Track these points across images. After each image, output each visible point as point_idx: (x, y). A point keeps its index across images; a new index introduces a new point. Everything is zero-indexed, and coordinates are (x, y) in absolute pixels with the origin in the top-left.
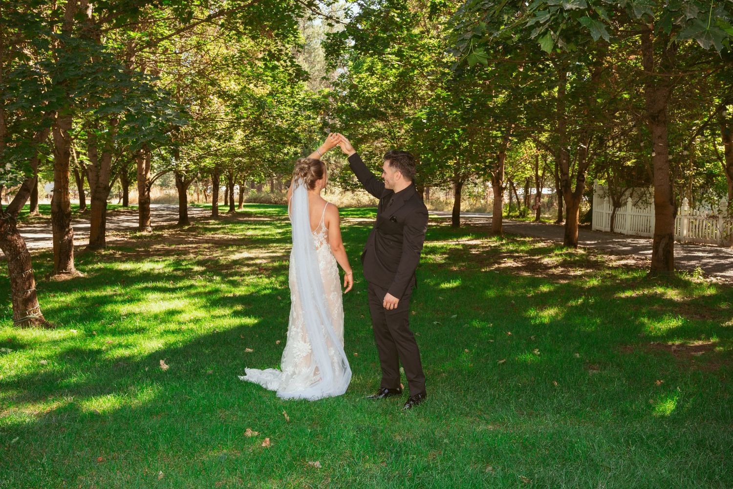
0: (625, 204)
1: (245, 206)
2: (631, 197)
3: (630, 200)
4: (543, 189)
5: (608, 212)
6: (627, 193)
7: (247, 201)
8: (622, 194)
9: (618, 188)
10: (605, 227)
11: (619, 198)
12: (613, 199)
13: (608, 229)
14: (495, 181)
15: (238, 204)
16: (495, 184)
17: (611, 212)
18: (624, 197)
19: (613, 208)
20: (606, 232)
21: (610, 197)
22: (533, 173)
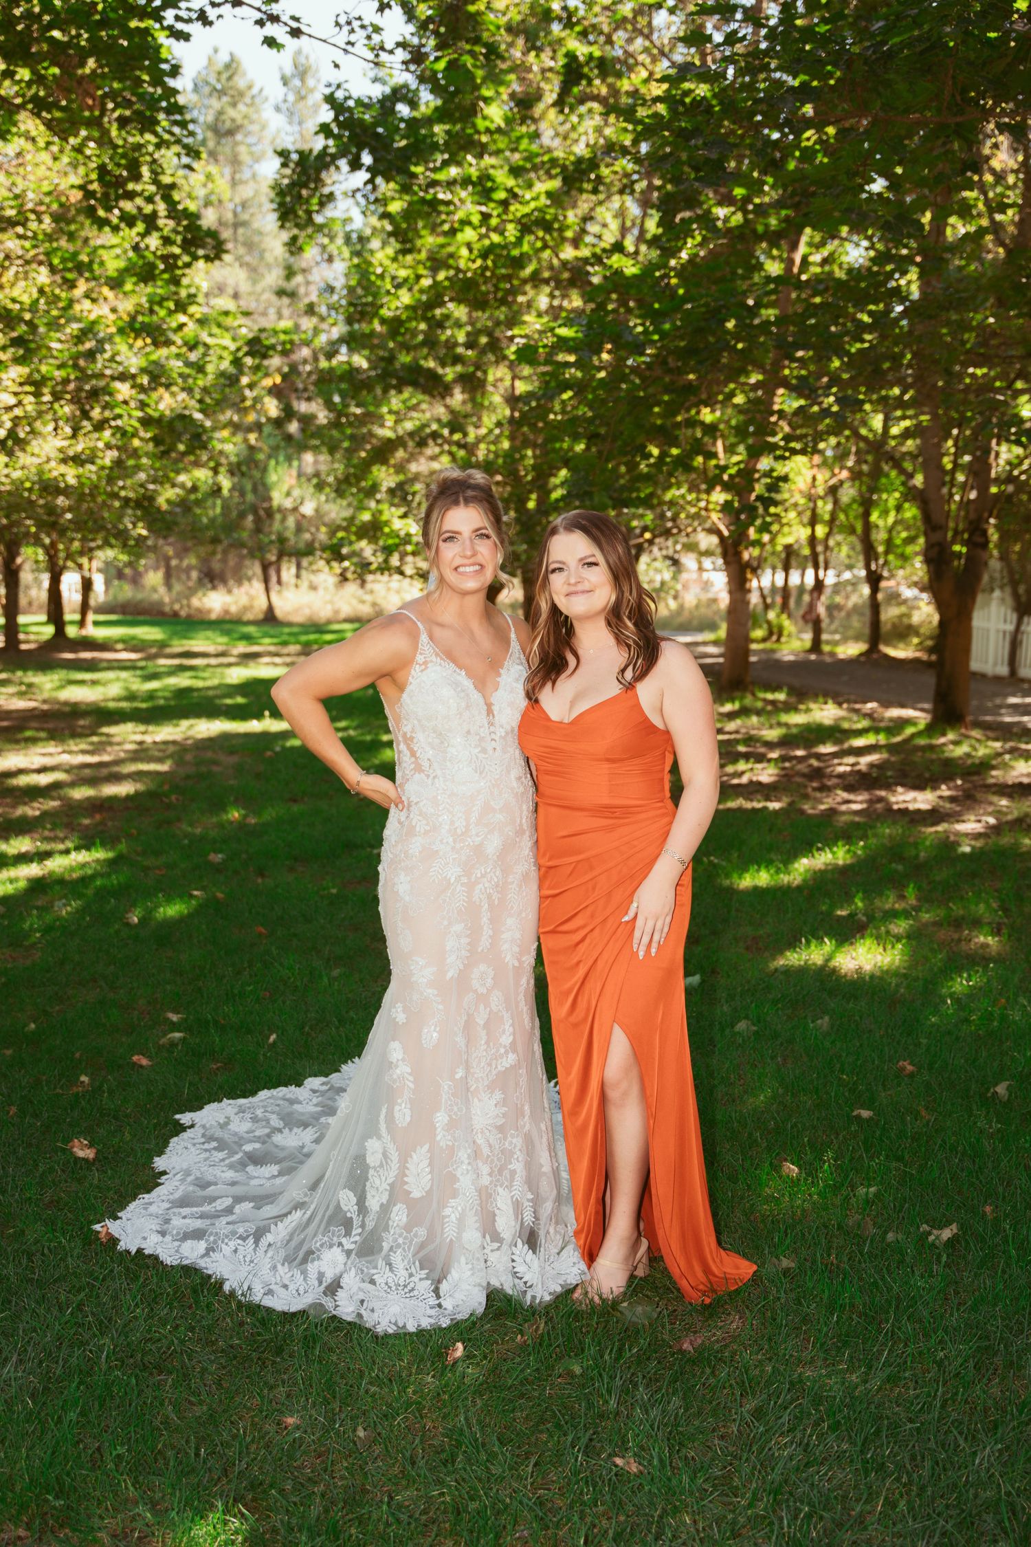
1: (96, 623)
5: (1002, 626)
7: (100, 610)
10: (995, 664)
12: (1016, 595)
13: (1003, 670)
14: (731, 551)
15: (77, 617)
16: (730, 558)
17: (1010, 627)
19: (1015, 617)
20: (998, 679)
21: (1007, 588)
22: (804, 533)
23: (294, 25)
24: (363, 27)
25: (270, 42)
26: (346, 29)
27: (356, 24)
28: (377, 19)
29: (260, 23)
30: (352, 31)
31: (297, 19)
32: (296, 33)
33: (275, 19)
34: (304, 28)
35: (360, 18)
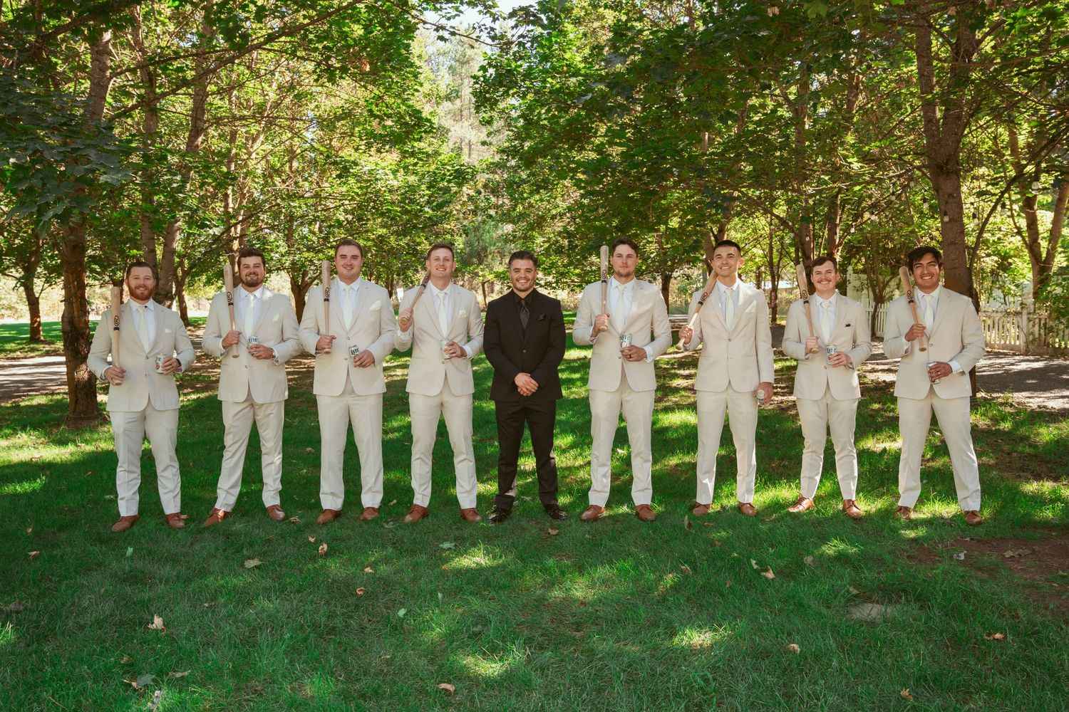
0: (891, 298)
2: (898, 288)
3: (897, 293)
4: (780, 282)
6: (893, 283)
8: (886, 285)
9: (880, 277)
11: (881, 291)
12: (874, 292)
17: (872, 310)
18: (888, 290)
19: (873, 304)
21: (870, 289)
22: (767, 260)
23: (452, 30)
24: (486, 29)
25: (441, 38)
26: (478, 30)
27: (483, 27)
28: (493, 25)
29: (437, 30)
30: (482, 30)
31: (454, 28)
32: (453, 34)
33: (443, 28)
34: (457, 32)
35: (484, 25)
